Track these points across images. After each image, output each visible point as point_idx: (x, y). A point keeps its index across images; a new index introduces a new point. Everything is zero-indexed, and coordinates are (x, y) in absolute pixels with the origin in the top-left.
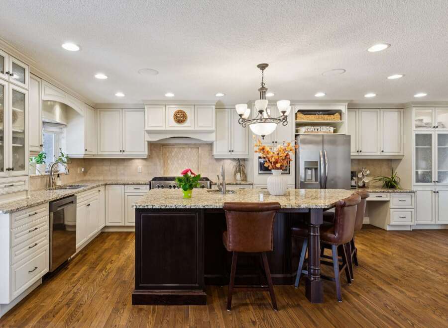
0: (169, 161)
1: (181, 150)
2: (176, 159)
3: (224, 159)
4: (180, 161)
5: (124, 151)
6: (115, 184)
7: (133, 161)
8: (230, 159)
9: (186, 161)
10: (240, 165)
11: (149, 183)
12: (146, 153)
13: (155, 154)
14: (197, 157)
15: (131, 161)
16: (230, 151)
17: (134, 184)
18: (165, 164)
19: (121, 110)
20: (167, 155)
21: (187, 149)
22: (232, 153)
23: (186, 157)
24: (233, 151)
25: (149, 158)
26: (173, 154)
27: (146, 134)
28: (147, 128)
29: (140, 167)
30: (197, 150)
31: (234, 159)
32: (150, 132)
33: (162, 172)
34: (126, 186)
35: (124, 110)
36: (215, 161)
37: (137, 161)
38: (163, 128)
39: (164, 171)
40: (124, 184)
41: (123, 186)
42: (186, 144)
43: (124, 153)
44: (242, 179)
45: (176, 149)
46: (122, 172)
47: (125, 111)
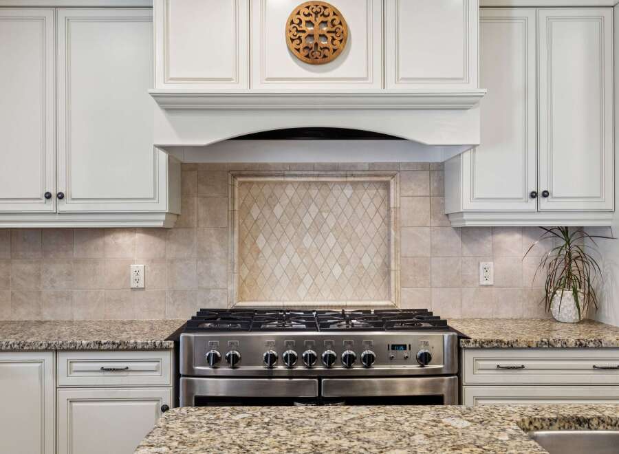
0: (261, 242)
1: (314, 192)
2: (291, 230)
3: (493, 230)
4: (308, 241)
5: (61, 196)
6: (13, 350)
7: (110, 239)
8: (523, 230)
9: (331, 240)
10: (569, 259)
11: (171, 344)
12: (162, 204)
13: (201, 211)
14: (378, 221)
15: (100, 242)
16: (534, 195)
17: (99, 348)
18: (247, 253)
19: (49, 13)
20: (255, 212)
21: (336, 192)
22: (545, 204)
23: (331, 222)
24: (545, 194)
25: (178, 226)
26: (278, 210)
27: (159, 113)
28: (162, 87)
29: (139, 266)
30: (381, 192)
31: (549, 230)
32: (172, 104)
33: (233, 287)
34: (63, 358)
35: (62, 13)
36: (457, 239)
37: (124, 240)
38: (241, 87)
39: (242, 283)
40: (57, 350)
41: (48, 358)
42: (334, 169)
43: (64, 206)
44: (584, 315)
45: (290, 191)
46: (62, 285)
47: (67, 20)
